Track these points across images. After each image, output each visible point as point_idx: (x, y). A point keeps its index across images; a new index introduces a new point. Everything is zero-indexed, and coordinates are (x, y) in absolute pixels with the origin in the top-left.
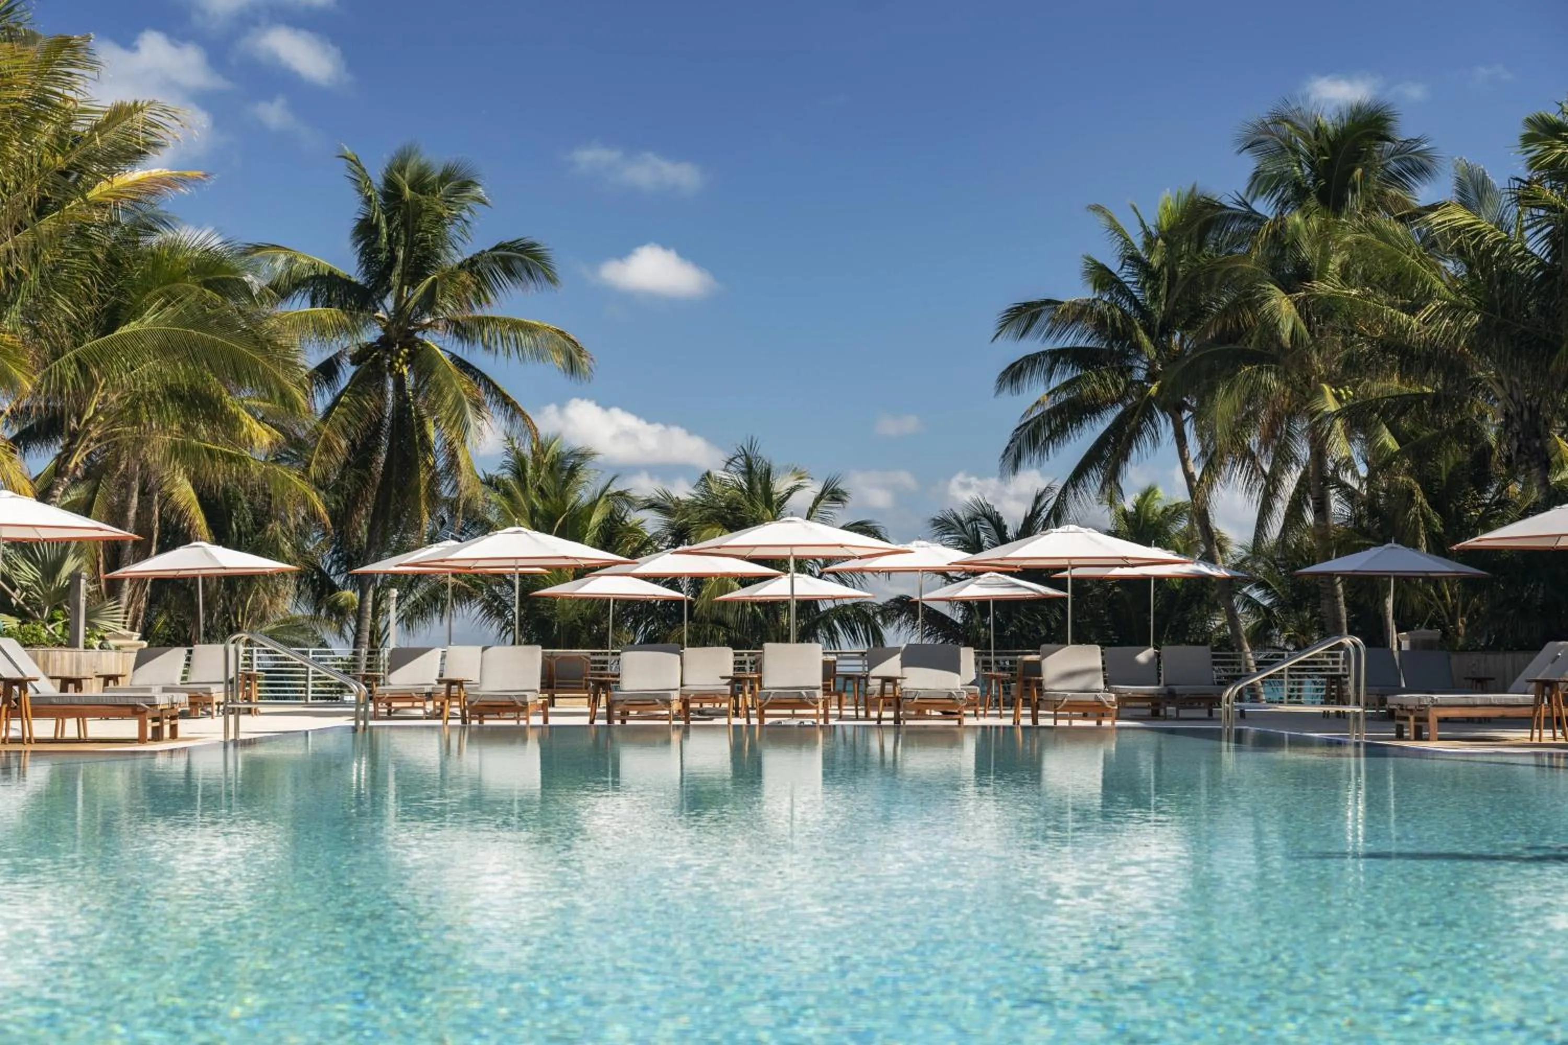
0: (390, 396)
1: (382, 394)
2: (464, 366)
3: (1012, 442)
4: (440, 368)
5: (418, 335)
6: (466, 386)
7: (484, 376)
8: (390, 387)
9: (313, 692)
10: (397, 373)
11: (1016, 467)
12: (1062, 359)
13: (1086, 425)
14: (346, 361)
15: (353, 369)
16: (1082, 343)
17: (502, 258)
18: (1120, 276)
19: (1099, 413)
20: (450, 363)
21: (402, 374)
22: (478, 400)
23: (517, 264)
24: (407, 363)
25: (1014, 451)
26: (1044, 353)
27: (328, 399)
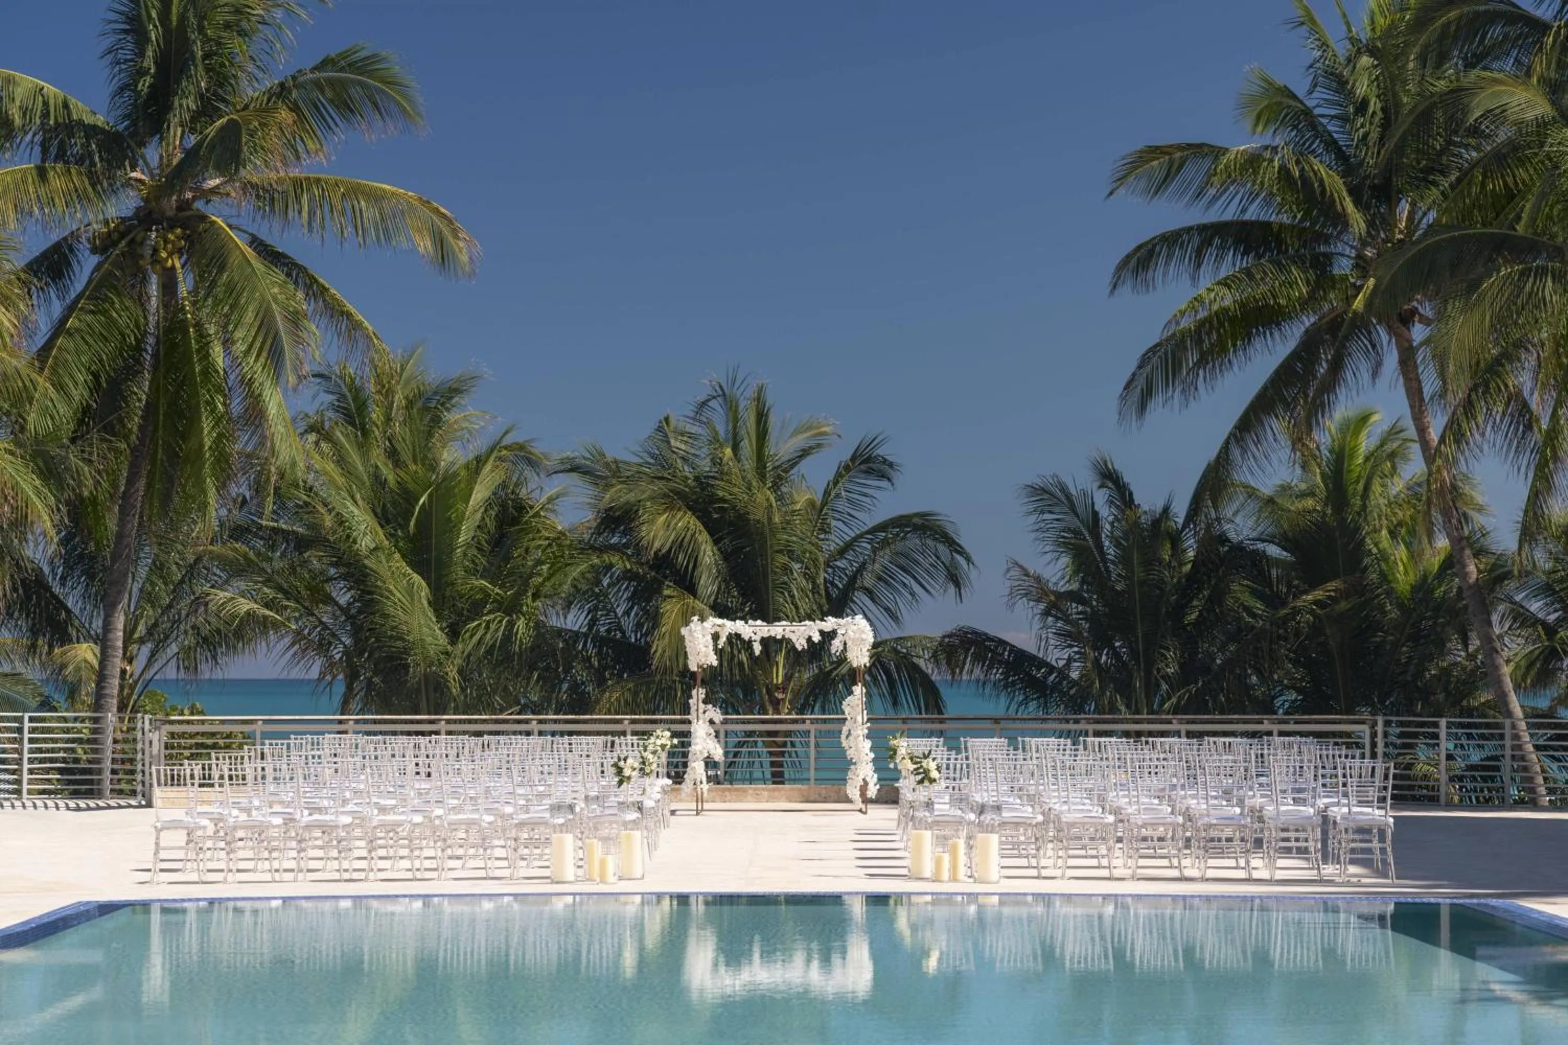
0: (154, 302)
1: (142, 300)
2: (272, 256)
3: (1140, 367)
4: (234, 260)
5: (199, 205)
6: (276, 290)
7: (301, 269)
8: (154, 289)
9: (31, 751)
10: (165, 269)
11: (1142, 408)
12: (1217, 241)
13: (1258, 343)
14: (84, 247)
15: (94, 260)
16: (1253, 213)
17: (331, 82)
18: (1310, 103)
19: (1278, 324)
20: (249, 252)
21: (173, 268)
22: (296, 312)
23: (356, 92)
24: (180, 251)
25: (1141, 382)
26: (1189, 230)
27: (57, 308)
